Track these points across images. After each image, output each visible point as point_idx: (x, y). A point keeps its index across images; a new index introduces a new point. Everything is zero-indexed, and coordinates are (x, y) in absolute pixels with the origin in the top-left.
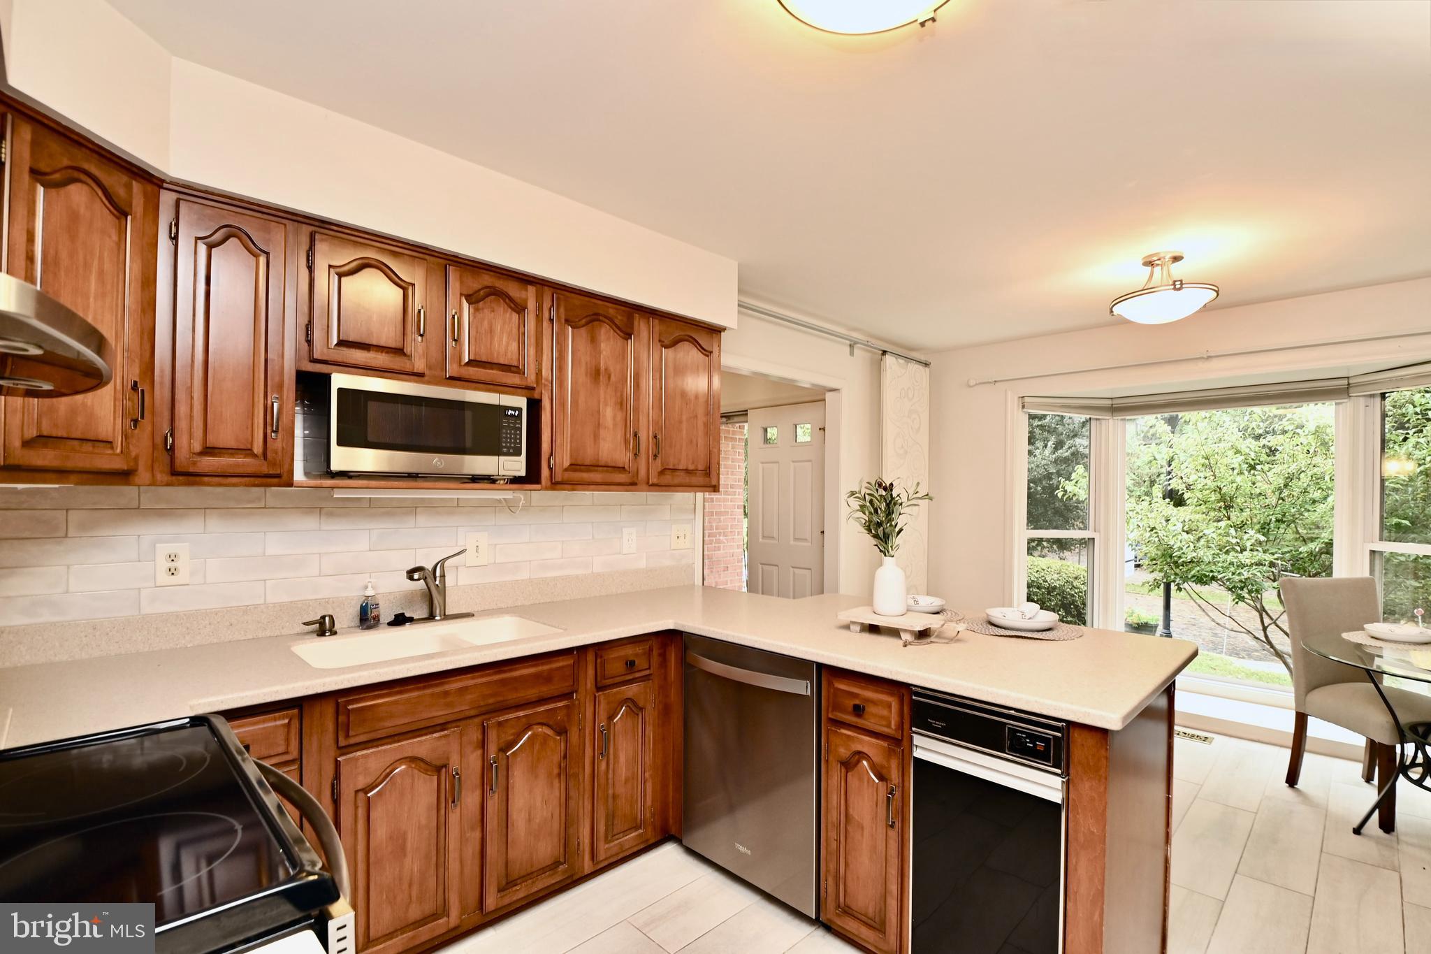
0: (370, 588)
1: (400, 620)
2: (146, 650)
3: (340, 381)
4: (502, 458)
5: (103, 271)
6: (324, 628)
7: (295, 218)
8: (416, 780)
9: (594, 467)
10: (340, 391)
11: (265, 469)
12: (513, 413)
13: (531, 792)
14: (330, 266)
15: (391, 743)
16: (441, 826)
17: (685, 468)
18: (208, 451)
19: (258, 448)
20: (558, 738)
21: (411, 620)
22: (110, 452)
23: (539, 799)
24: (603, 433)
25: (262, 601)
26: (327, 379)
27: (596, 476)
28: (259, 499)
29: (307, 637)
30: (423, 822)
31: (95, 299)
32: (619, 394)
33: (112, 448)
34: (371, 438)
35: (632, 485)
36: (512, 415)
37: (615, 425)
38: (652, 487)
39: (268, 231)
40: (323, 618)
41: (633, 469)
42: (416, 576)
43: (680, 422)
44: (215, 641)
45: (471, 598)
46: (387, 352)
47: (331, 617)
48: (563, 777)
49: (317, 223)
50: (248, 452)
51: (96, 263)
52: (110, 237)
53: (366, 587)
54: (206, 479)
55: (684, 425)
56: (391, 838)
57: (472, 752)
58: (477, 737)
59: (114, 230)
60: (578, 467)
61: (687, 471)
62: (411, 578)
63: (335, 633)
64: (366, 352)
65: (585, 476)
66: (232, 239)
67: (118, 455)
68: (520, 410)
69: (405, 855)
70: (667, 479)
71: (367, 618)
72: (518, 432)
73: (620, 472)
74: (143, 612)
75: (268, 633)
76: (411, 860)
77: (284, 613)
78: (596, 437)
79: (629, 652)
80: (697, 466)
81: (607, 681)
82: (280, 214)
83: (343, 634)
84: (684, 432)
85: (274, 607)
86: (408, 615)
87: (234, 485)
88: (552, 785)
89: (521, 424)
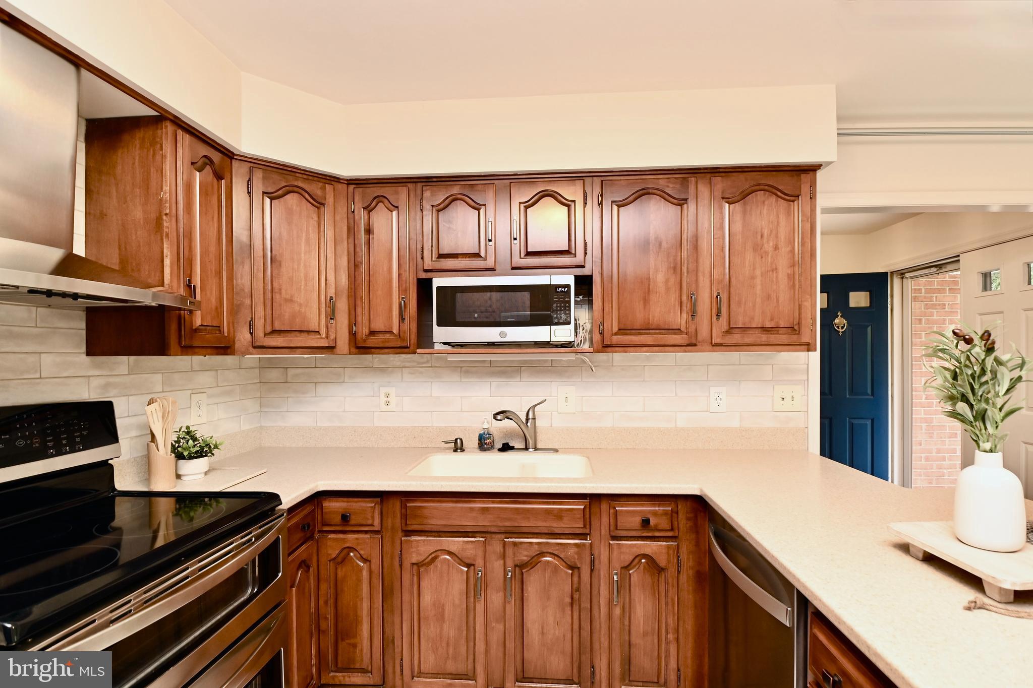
0: (486, 423)
1: (506, 448)
2: (376, 446)
3: (438, 282)
4: (553, 327)
5: (309, 238)
6: (458, 446)
7: (412, 180)
8: (451, 569)
9: (646, 329)
10: (438, 288)
11: (399, 344)
12: (563, 290)
13: (543, 609)
14: (432, 206)
15: (435, 537)
16: (469, 611)
17: (760, 326)
18: (372, 333)
19: (395, 331)
20: (570, 572)
21: (512, 448)
22: (319, 337)
23: (551, 619)
24: (653, 298)
25: (430, 425)
26: (430, 281)
27: (648, 339)
28: (427, 362)
29: (447, 451)
30: (457, 602)
31: (305, 254)
32: (671, 259)
33: (320, 334)
34: (458, 319)
35: (691, 345)
36: (562, 292)
37: (668, 289)
38: (715, 348)
39: (397, 193)
40: (456, 440)
41: (692, 329)
42: (499, 417)
43: (753, 278)
44: (407, 446)
45: (562, 438)
46: (469, 257)
47: (461, 440)
48: (576, 607)
49: (424, 180)
50: (391, 332)
51: (304, 235)
52: (312, 218)
53: (483, 423)
54: (373, 350)
55: (758, 281)
56: (434, 605)
57: (496, 561)
58: (500, 550)
59: (315, 215)
60: (628, 331)
61: (764, 329)
62: (495, 418)
63: (464, 450)
64: (456, 259)
65: (635, 339)
66: (380, 204)
67: (324, 338)
68: (568, 286)
69: (444, 622)
70: (735, 338)
71: (484, 443)
72: (567, 305)
73: (675, 334)
74: (375, 425)
75: (433, 445)
76: (448, 626)
77: (441, 433)
78: (646, 301)
79: (646, 508)
80: (778, 322)
81: (619, 532)
82: (404, 181)
83: (470, 452)
84: (759, 287)
85: (436, 429)
86: (511, 445)
87: (388, 354)
88: (563, 611)
89: (570, 298)
